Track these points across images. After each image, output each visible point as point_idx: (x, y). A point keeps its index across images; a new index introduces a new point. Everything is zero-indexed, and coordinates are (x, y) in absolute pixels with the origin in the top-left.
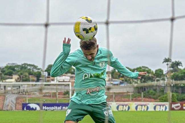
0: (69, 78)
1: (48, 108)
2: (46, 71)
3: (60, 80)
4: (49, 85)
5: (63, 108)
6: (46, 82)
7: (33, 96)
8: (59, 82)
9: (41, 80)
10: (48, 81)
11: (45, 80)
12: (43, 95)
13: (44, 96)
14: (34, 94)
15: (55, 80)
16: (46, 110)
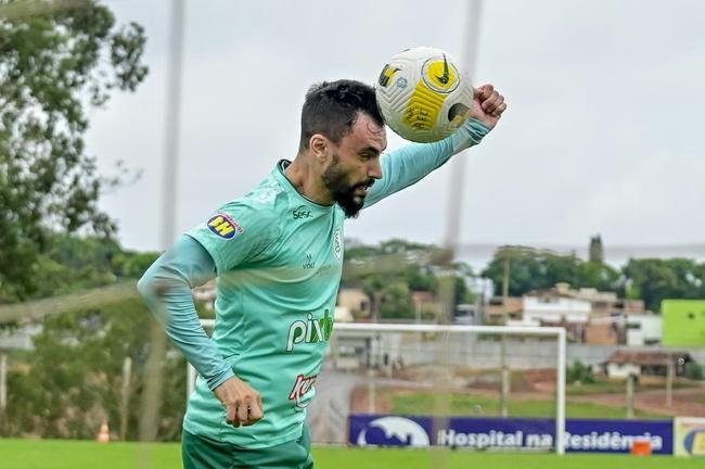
0: (586, 307)
1: (461, 439)
2: (484, 275)
3: (547, 318)
4: (497, 337)
5: (531, 439)
6: (484, 323)
7: (427, 384)
8: (543, 324)
9: (464, 313)
10: (496, 320)
11: (482, 314)
12: (472, 379)
13: (476, 385)
14: (429, 375)
15: (527, 318)
16: (454, 447)
